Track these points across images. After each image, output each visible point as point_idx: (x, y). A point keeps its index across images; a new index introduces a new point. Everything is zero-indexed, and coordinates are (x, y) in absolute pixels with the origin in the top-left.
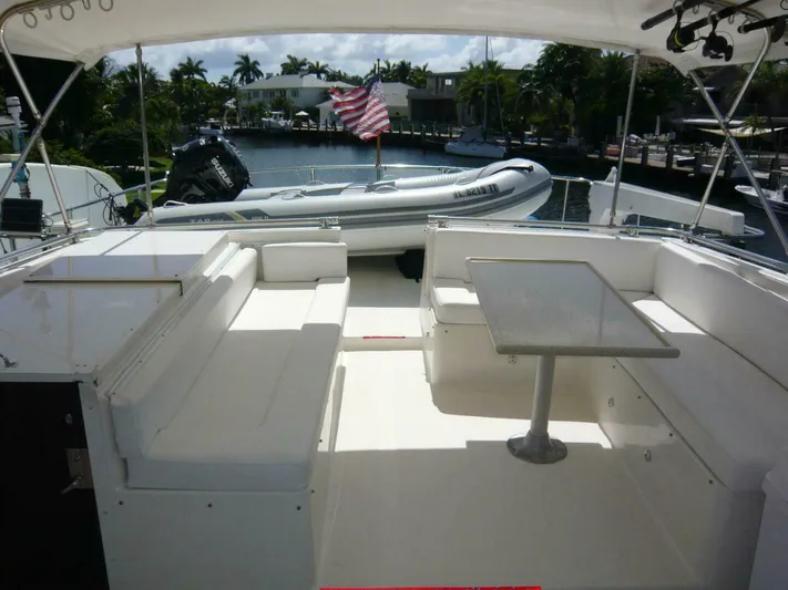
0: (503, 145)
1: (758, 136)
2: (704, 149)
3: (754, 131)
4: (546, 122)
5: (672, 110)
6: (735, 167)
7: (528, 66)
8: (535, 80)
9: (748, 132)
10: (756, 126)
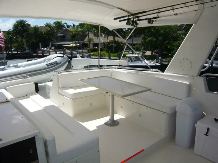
1: (77, 46)
4: (18, 46)
5: (53, 41)
6: (73, 54)
7: (9, 30)
8: (13, 34)
9: (74, 45)
10: (75, 44)
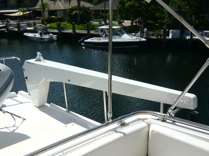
1: (25, 14)
2: (8, 22)
3: (23, 13)
6: (21, 27)
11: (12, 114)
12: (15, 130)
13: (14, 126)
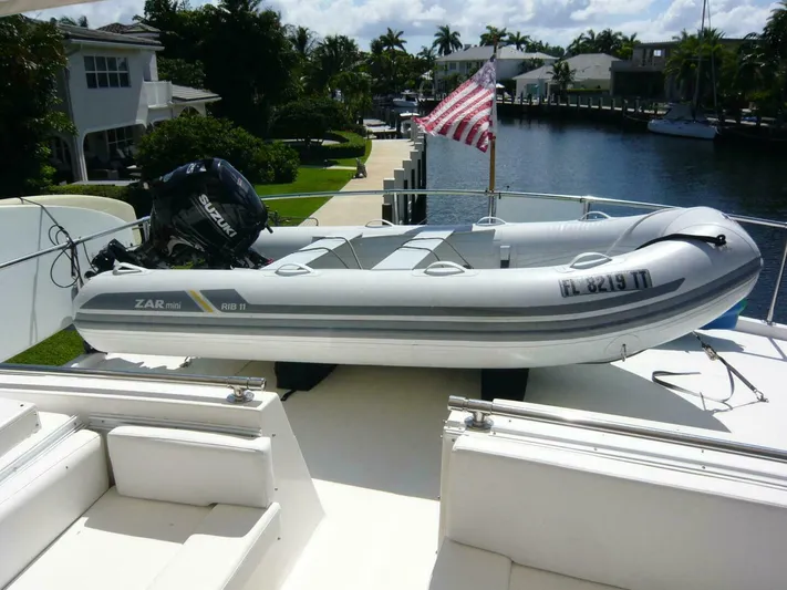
0: (714, 124)
4: (769, 98)
8: (759, 51)
11: (730, 369)
12: (718, 411)
13: (723, 402)
